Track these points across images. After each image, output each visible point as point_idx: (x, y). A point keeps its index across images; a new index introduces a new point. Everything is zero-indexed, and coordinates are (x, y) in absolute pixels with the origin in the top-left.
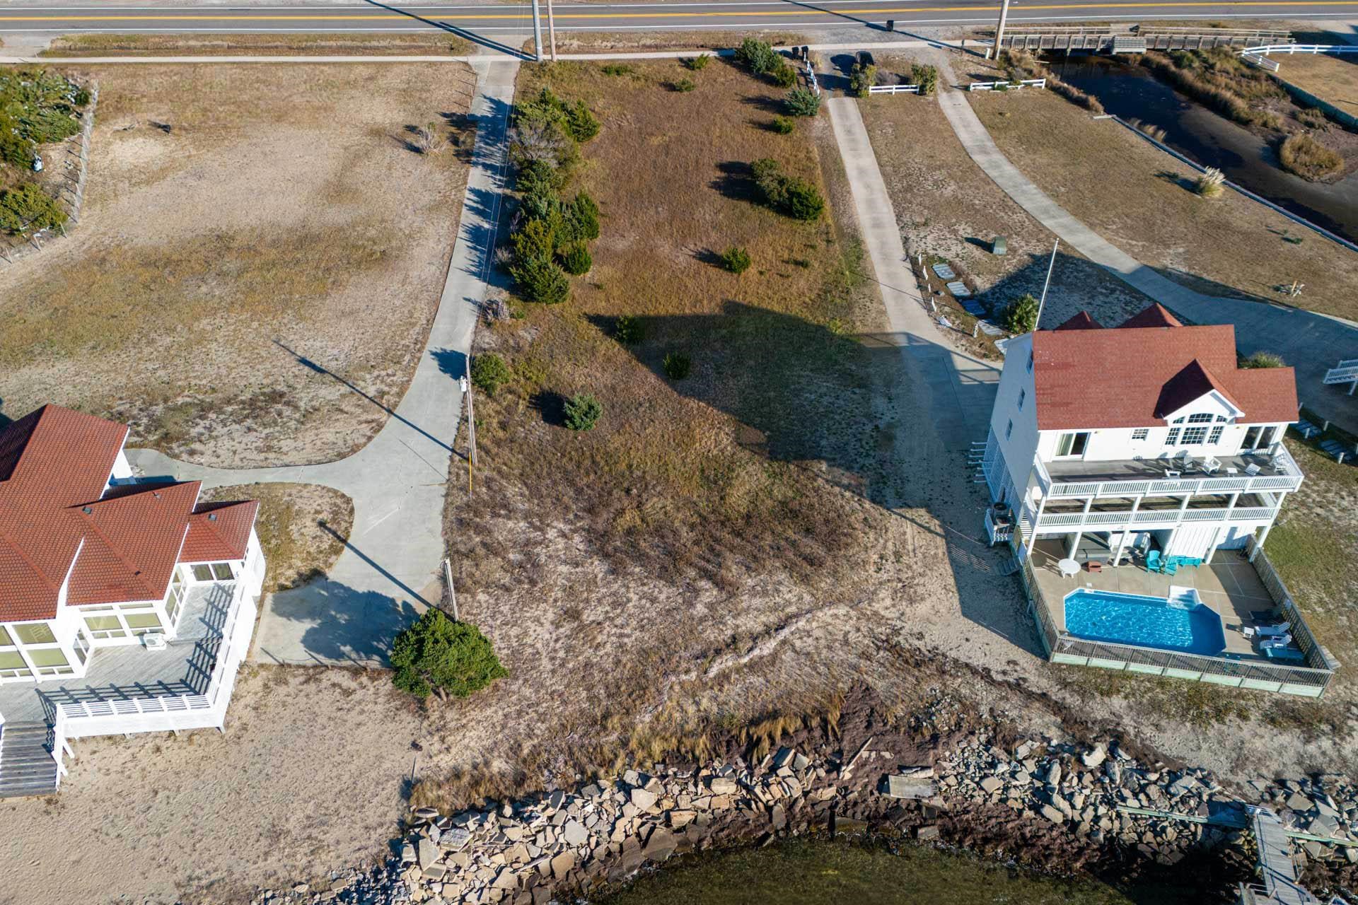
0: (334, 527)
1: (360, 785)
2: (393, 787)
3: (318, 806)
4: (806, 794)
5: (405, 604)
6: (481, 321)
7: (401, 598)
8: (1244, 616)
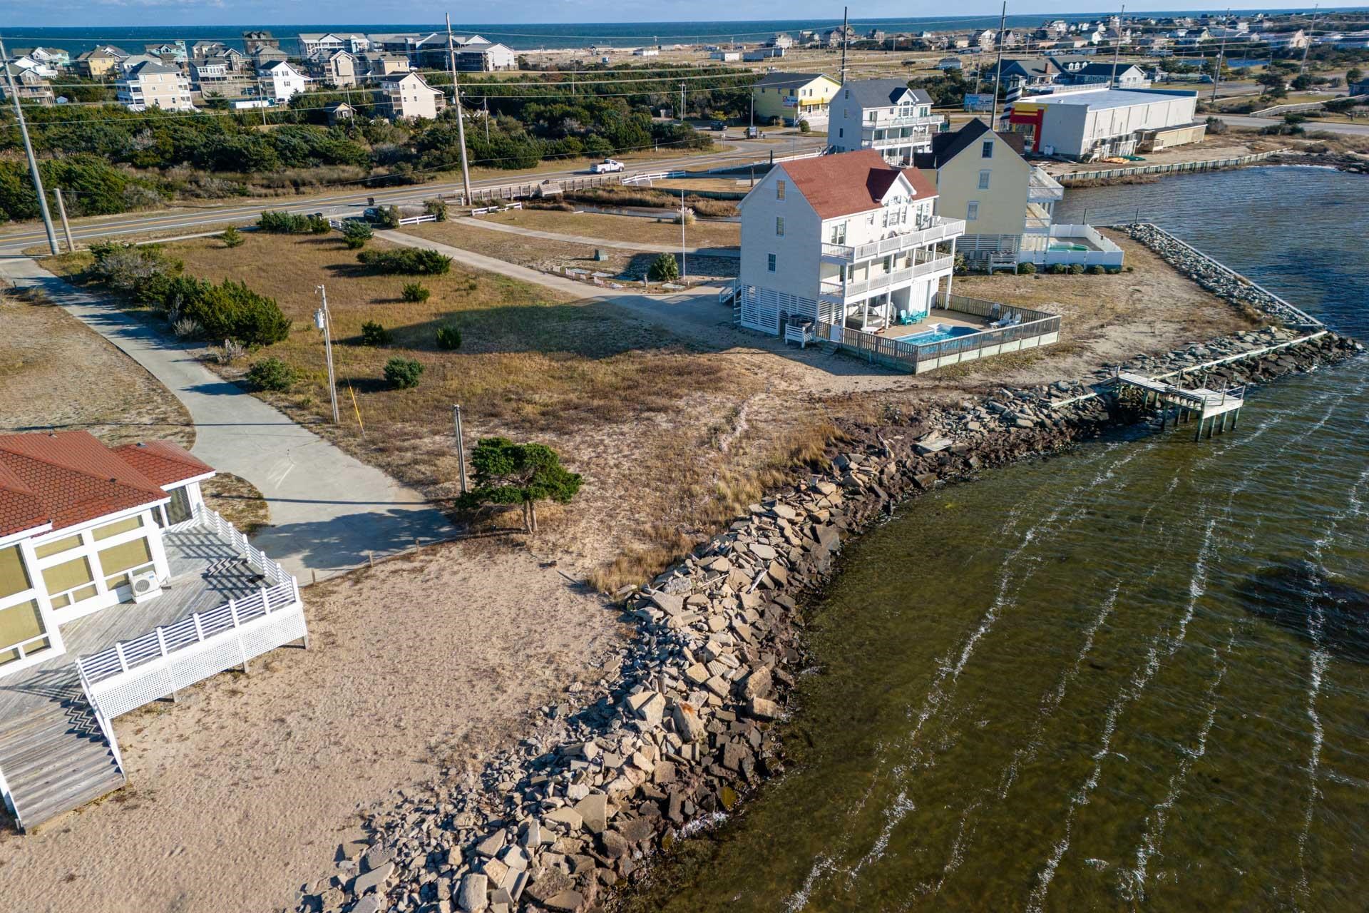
0: (234, 494)
1: (528, 608)
2: (564, 595)
3: (505, 637)
4: (882, 472)
5: (390, 511)
6: (211, 365)
7: (382, 510)
8: (981, 323)
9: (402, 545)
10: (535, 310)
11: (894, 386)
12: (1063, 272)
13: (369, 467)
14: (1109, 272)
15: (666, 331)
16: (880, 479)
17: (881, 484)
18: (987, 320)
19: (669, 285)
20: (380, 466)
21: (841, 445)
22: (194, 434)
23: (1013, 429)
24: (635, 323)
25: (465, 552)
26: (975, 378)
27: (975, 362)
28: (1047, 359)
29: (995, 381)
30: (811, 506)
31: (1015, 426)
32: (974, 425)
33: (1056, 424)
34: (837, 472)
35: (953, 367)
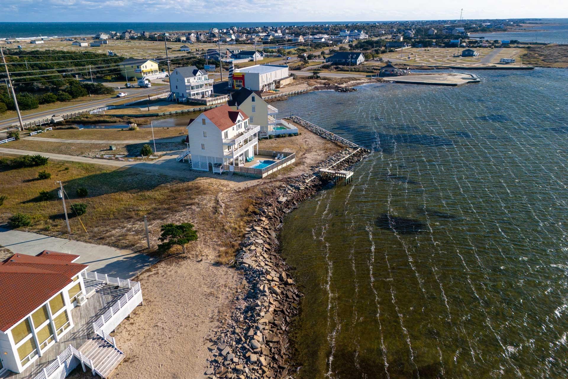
1: (205, 275)
2: (213, 268)
4: (274, 211)
5: (124, 258)
7: (121, 259)
8: (271, 158)
9: (141, 268)
11: (259, 183)
12: (283, 137)
14: (295, 135)
17: (275, 214)
18: (274, 156)
19: (151, 157)
20: (105, 244)
21: (257, 205)
22: (7, 249)
23: (300, 191)
25: (168, 265)
26: (280, 177)
27: (277, 171)
28: (296, 168)
29: (286, 176)
30: (262, 225)
32: (289, 192)
33: (310, 187)
34: (263, 214)
35: (272, 174)
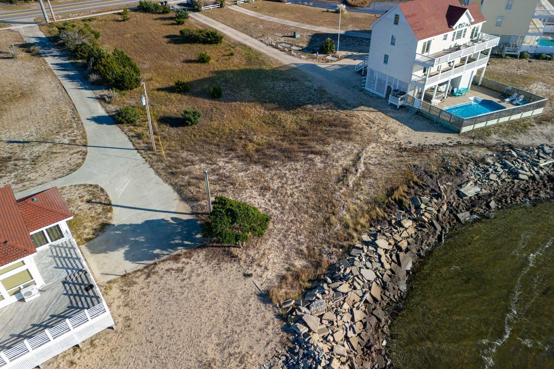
0: (98, 200)
4: (439, 211)
5: (173, 219)
6: (103, 102)
7: (168, 217)
8: (499, 98)
9: (174, 247)
10: (261, 72)
11: (447, 142)
12: (546, 59)
13: (166, 185)
15: (325, 91)
16: (437, 216)
17: (437, 219)
18: (504, 95)
19: (329, 57)
20: (171, 184)
21: (416, 188)
22: (85, 153)
23: (516, 181)
24: (310, 84)
25: (207, 259)
26: (494, 139)
27: (494, 126)
28: (537, 126)
29: (505, 141)
30: (397, 237)
31: (517, 178)
32: (493, 177)
33: (541, 178)
34: (413, 211)
35: (482, 129)
